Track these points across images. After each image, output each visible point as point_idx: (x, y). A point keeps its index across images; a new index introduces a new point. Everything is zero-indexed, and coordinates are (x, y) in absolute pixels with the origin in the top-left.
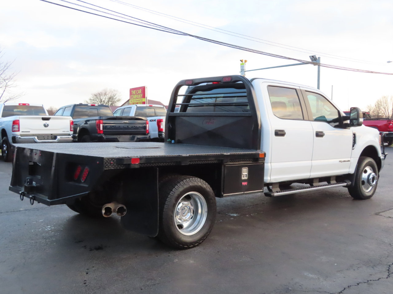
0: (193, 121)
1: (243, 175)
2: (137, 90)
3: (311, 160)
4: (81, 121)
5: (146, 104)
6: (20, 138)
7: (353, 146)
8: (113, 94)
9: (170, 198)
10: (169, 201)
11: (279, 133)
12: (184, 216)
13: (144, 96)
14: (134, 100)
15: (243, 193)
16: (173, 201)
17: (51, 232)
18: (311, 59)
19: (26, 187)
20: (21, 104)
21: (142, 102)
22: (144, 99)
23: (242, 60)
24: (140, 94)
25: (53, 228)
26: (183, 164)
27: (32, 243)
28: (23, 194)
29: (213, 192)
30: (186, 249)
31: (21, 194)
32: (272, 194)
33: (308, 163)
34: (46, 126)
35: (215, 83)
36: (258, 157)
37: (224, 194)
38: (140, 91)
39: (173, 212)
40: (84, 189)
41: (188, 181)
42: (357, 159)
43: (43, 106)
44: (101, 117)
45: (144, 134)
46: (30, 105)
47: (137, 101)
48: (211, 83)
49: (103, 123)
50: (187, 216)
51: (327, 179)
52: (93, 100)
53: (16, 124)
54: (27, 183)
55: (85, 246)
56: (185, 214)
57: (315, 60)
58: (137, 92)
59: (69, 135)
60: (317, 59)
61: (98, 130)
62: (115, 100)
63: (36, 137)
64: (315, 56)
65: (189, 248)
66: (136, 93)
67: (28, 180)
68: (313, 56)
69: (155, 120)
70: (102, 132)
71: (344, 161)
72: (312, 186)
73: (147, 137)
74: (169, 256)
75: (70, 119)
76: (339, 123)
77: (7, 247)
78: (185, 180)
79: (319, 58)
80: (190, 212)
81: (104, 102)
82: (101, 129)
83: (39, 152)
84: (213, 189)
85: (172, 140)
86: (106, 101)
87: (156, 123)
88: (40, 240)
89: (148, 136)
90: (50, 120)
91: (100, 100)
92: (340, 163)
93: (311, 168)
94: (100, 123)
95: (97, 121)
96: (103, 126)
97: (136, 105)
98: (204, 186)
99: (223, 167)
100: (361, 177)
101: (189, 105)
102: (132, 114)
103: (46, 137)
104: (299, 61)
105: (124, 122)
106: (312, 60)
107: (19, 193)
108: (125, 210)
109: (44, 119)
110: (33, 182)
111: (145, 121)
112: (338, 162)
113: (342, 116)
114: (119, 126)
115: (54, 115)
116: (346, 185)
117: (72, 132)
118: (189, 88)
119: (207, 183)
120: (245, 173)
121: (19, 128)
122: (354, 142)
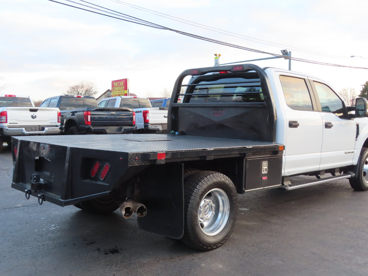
0: (199, 111)
1: (263, 169)
2: (119, 82)
3: (320, 151)
4: (68, 112)
5: (128, 96)
6: (7, 129)
7: (357, 137)
8: (89, 86)
9: (195, 196)
10: (194, 200)
11: (293, 125)
12: (206, 215)
13: (126, 88)
14: (116, 92)
15: (263, 188)
16: (198, 199)
17: (57, 232)
18: (282, 53)
19: (32, 185)
20: (7, 96)
21: (125, 94)
22: (126, 91)
23: (217, 54)
24: (122, 86)
25: (58, 227)
26: (208, 159)
27: (39, 245)
28: (29, 192)
29: (235, 188)
30: (209, 250)
31: (27, 193)
32: (286, 188)
33: (318, 155)
34: (33, 117)
35: (222, 72)
36: (278, 150)
37: (245, 190)
38: (122, 83)
39: (197, 211)
40: (104, 188)
41: (212, 177)
42: (360, 150)
43: (30, 98)
44: (88, 108)
45: (131, 125)
46: (17, 96)
47: (119, 93)
48: (219, 73)
49: (91, 115)
50: (208, 214)
51: (332, 171)
52: (71, 92)
53: (4, 115)
54: (34, 180)
55: (98, 249)
56: (206, 213)
57: (286, 55)
58: (120, 85)
59: (57, 126)
60: (288, 53)
61: (85, 121)
62: (92, 93)
63: (24, 129)
64: (286, 50)
65: (212, 249)
66: (118, 85)
67: (35, 177)
68: (284, 51)
69: (141, 112)
70: (90, 123)
71: (349, 152)
72: (319, 178)
73: (134, 129)
74: (193, 259)
75: (57, 110)
76: (343, 114)
77: (12, 251)
78: (209, 176)
79: (290, 52)
80: (212, 210)
81: (81, 94)
82: (89, 120)
83: (47, 146)
84: (235, 185)
85: (175, 132)
86: (83, 94)
87: (142, 114)
88: (48, 242)
89: (134, 127)
90: (38, 112)
91: (77, 93)
92: (346, 154)
93: (321, 160)
94: (88, 114)
95: (85, 113)
96: (91, 118)
97: (121, 97)
98: (227, 182)
99: (244, 161)
100: (363, 169)
101: (193, 96)
102: (117, 106)
103: (34, 129)
104: (272, 54)
105: (111, 113)
106: (284, 54)
107: (24, 191)
108: (145, 210)
109: (31, 110)
110: (41, 179)
111: (132, 112)
112: (343, 154)
113: (346, 107)
114: (107, 117)
115: (40, 107)
116: (350, 177)
117: (59, 124)
118: (192, 77)
119: (229, 179)
120: (265, 166)
121: (7, 120)
122: (358, 133)
